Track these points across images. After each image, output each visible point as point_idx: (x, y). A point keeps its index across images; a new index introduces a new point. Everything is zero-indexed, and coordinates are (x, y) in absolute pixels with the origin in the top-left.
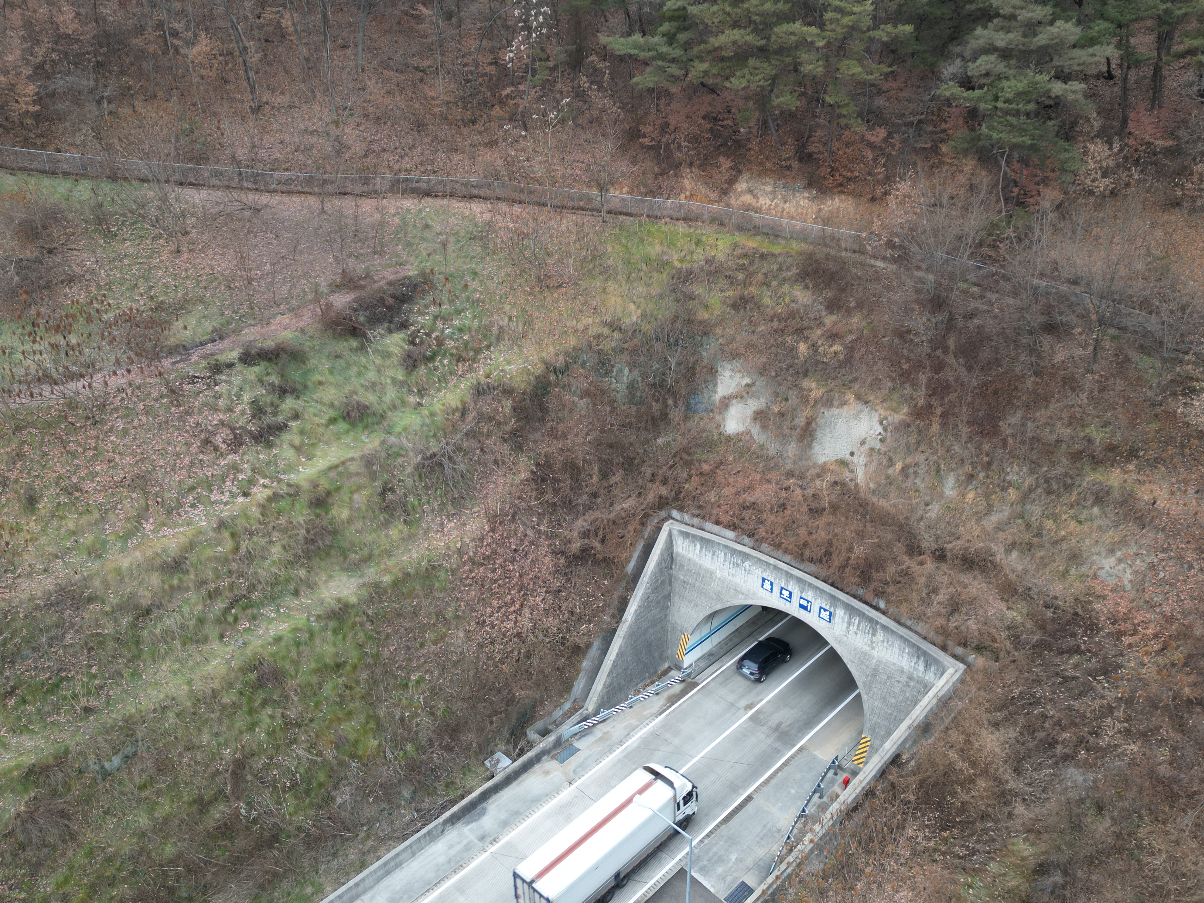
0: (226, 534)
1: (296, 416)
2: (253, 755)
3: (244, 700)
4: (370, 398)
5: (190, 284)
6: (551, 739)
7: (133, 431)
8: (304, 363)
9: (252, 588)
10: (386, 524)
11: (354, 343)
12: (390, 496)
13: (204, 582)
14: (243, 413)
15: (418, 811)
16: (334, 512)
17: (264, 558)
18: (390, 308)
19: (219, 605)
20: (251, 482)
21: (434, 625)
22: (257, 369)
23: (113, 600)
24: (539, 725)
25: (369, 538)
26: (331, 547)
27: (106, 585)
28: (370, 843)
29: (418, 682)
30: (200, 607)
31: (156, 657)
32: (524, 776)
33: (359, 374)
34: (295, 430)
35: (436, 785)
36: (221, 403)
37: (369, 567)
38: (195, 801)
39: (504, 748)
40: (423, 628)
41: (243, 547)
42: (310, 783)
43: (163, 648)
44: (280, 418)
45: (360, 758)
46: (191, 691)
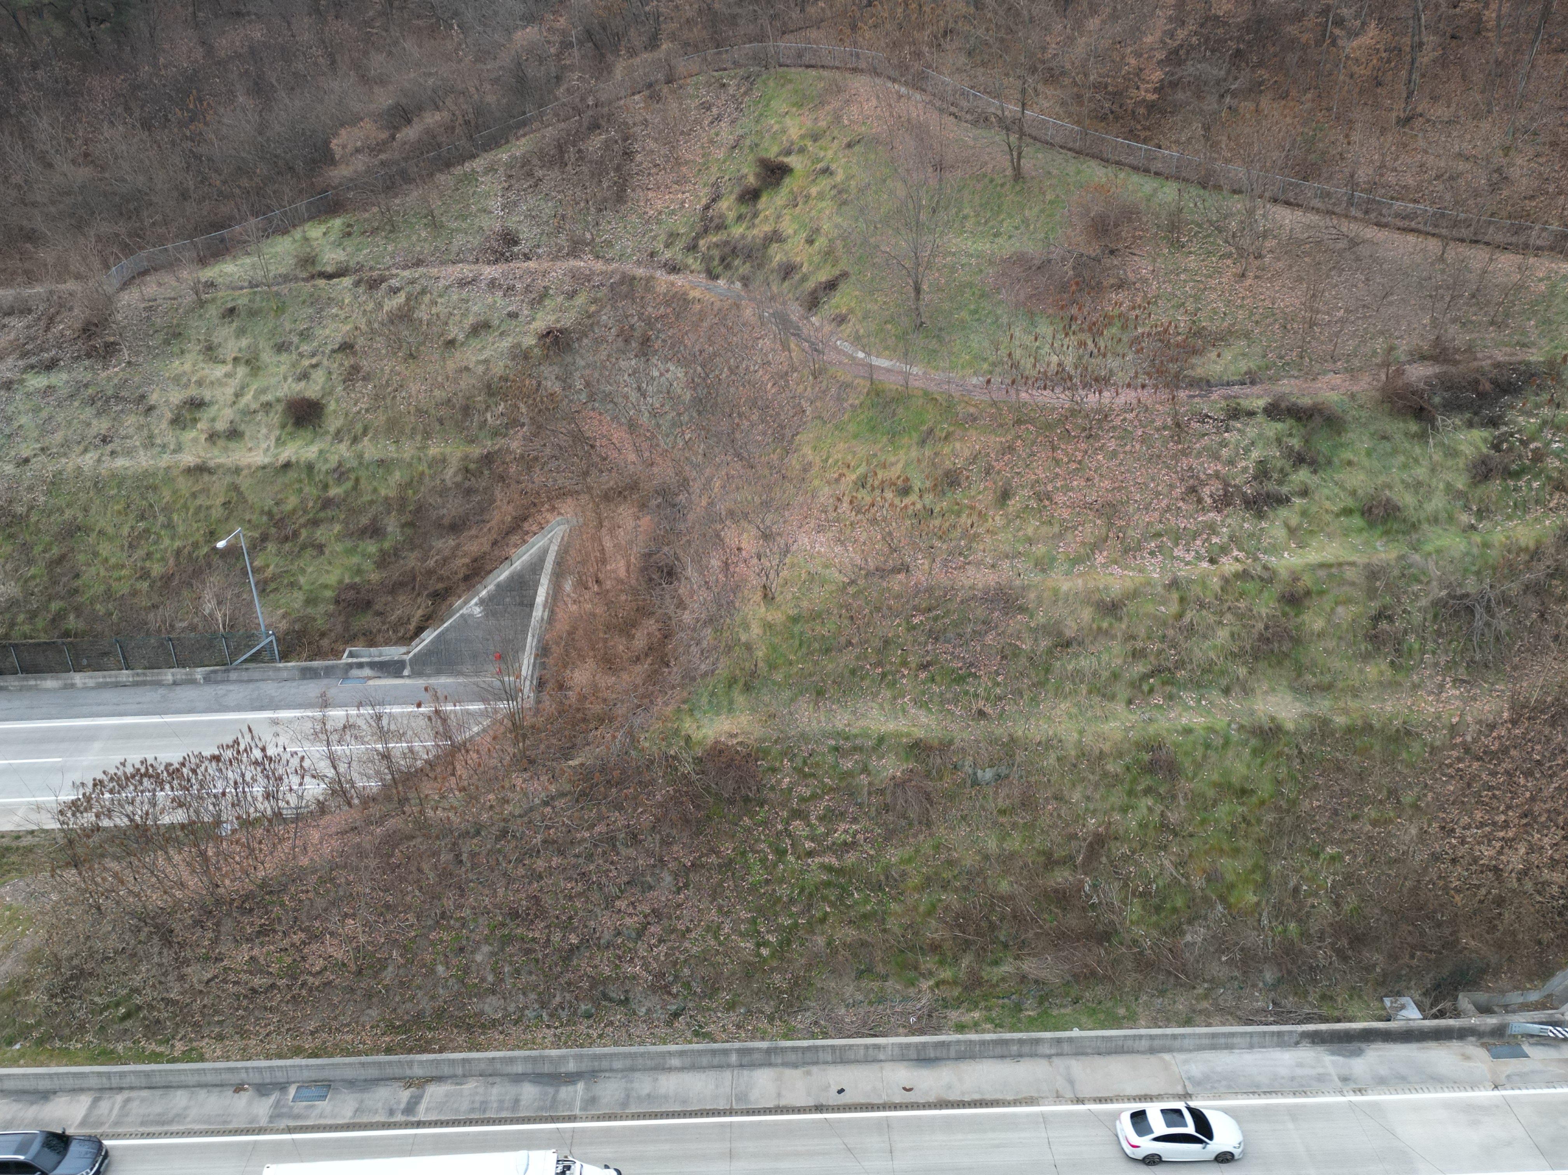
0: (1175, 596)
1: (1305, 493)
2: (1116, 838)
3: (1128, 777)
4: (1407, 500)
5: (1241, 315)
6: (1492, 1021)
7: (1122, 456)
8: (1339, 434)
9: (1180, 664)
10: (1366, 657)
11: (1414, 427)
12: (1384, 625)
13: (1133, 637)
14: (1245, 470)
15: (1274, 1003)
16: (1306, 617)
17: (1205, 637)
18: (1482, 395)
19: (1140, 668)
20: (1224, 550)
21: (1381, 801)
22: (1280, 426)
23: (1041, 618)
24: (1482, 997)
25: (1337, 664)
26: (1286, 655)
27: (1040, 601)
28: (1205, 1004)
29: (1333, 858)
30: (1119, 661)
31: (1059, 693)
32: (1432, 1044)
33: (1405, 467)
34: (1297, 508)
35: (1310, 989)
36: (1224, 452)
37: (1324, 698)
38: (1044, 853)
39: (1417, 997)
40: (1365, 800)
41: (1189, 615)
42: (1164, 900)
43: (1069, 686)
44: (1285, 490)
45: (1228, 906)
46: (1080, 742)
